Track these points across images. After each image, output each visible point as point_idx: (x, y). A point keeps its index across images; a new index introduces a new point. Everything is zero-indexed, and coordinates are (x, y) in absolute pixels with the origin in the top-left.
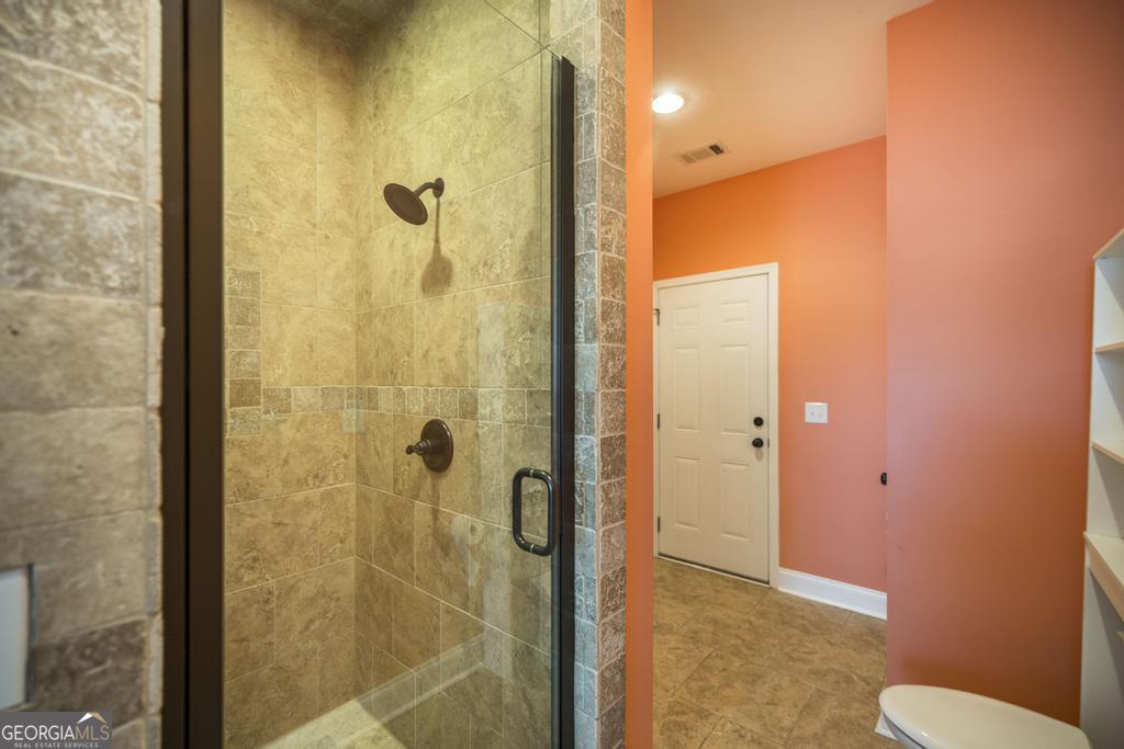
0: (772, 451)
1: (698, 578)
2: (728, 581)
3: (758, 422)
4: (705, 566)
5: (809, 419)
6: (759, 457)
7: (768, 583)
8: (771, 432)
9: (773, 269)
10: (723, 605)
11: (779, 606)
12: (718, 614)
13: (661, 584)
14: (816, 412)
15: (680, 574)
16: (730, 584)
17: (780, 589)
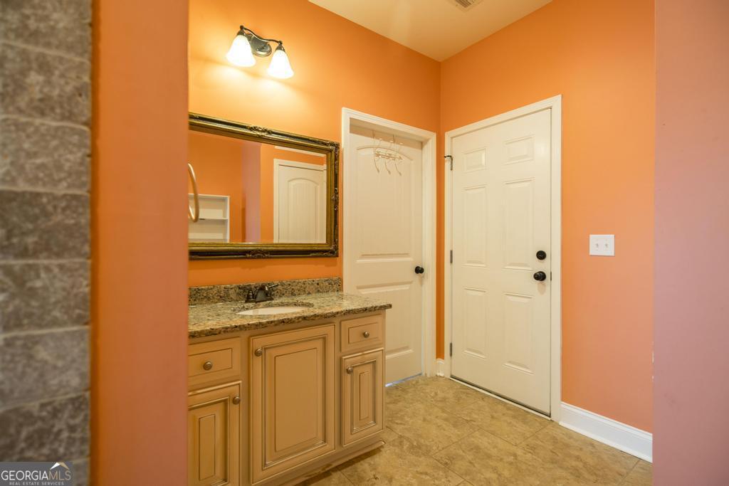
0: (555, 283)
1: (481, 403)
2: (509, 409)
3: (541, 255)
4: (490, 392)
5: (593, 251)
6: (542, 292)
7: (550, 416)
8: (553, 266)
9: (556, 102)
10: (493, 433)
11: (555, 440)
12: (484, 442)
13: (440, 405)
14: (602, 245)
15: (464, 396)
16: (510, 412)
17: (561, 423)
